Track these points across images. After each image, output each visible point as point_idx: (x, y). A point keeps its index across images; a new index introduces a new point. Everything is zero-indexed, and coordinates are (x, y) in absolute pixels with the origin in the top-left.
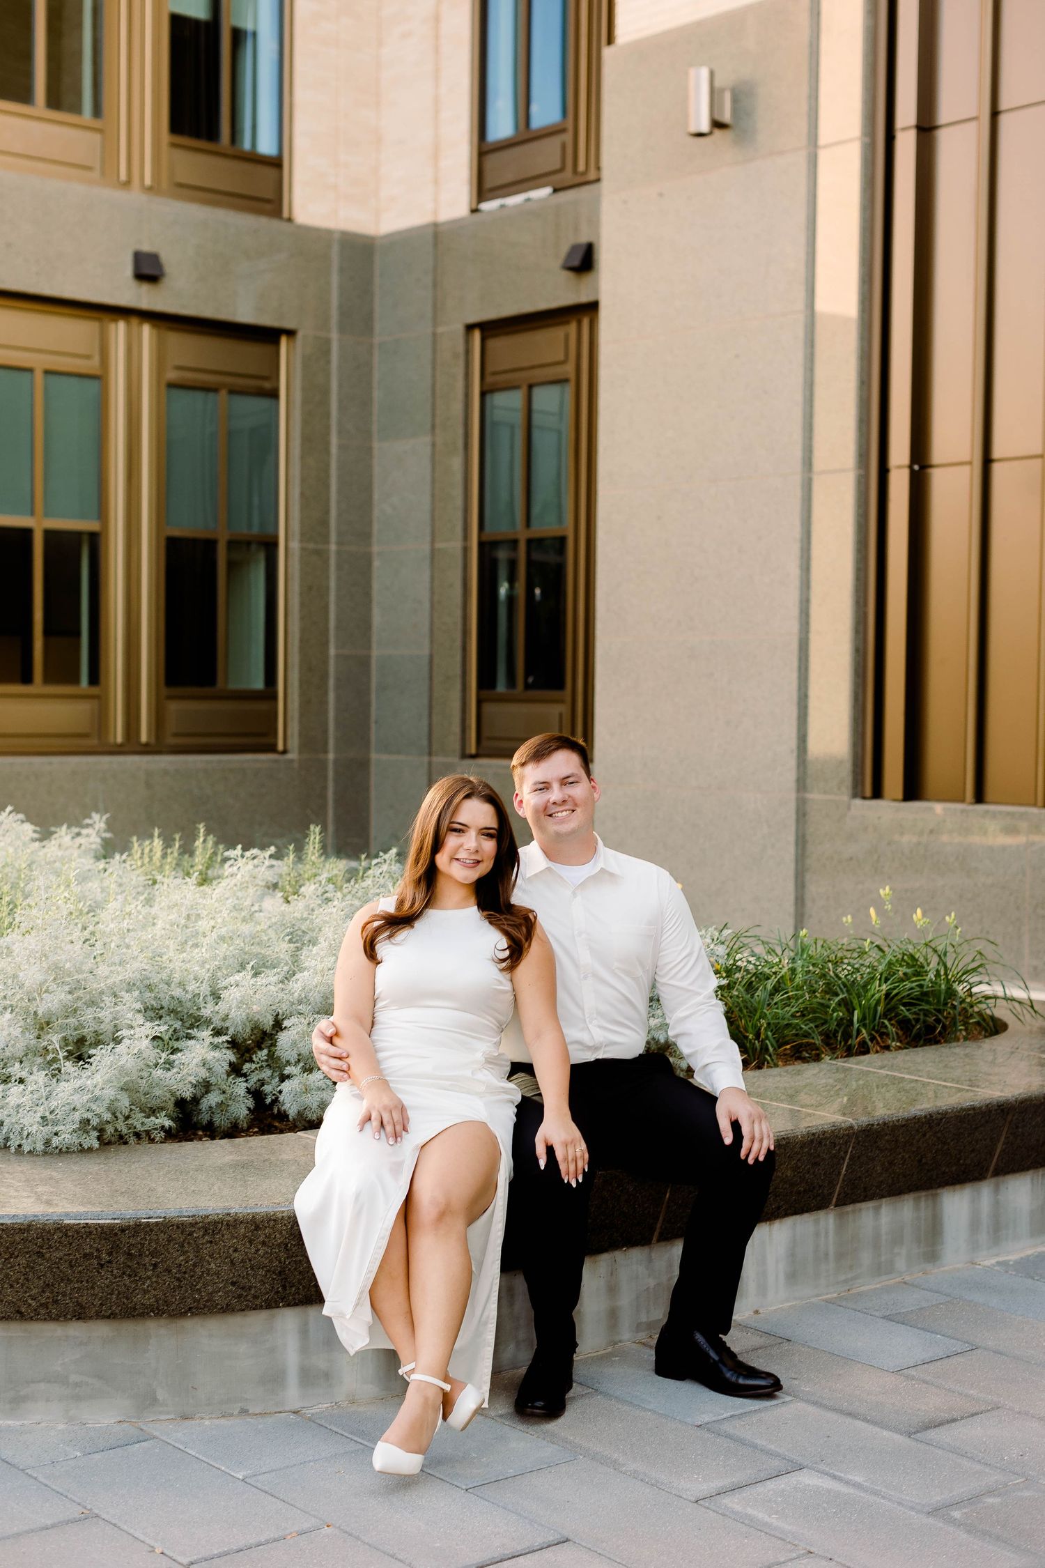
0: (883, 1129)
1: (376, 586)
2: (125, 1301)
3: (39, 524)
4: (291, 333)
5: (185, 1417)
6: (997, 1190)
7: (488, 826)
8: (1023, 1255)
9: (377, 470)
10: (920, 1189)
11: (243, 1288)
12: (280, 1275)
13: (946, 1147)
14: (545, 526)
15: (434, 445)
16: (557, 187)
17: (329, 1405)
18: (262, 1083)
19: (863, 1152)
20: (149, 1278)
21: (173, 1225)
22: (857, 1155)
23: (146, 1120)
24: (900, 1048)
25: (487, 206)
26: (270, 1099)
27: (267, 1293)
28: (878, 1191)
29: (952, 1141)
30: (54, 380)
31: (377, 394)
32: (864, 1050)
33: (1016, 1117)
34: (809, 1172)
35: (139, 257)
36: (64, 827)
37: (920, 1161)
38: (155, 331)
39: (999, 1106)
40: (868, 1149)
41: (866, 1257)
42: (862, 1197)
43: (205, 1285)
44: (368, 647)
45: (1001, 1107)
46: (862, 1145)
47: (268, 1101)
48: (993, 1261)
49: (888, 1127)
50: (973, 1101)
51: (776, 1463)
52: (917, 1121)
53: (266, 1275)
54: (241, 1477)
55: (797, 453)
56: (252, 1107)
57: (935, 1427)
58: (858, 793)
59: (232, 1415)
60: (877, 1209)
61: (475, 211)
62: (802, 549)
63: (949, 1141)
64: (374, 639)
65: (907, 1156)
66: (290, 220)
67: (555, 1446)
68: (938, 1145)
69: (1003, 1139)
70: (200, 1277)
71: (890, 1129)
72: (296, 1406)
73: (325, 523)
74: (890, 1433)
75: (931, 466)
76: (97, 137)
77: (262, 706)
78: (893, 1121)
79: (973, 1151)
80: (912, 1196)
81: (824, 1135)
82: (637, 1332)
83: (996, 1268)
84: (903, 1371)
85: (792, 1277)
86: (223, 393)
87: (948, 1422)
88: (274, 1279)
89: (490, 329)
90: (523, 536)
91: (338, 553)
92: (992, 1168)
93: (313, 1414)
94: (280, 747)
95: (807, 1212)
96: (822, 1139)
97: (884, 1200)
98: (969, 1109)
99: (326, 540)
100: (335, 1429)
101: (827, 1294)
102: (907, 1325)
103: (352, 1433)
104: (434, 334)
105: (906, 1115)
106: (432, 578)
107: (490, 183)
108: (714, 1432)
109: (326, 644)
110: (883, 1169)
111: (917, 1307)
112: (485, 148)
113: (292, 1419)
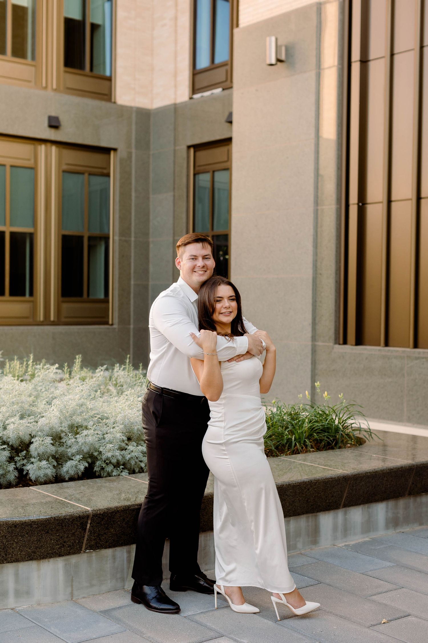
0: (288, 487)
1: (151, 255)
3: (8, 229)
4: (115, 150)
6: (345, 514)
7: (231, 295)
8: (357, 542)
9: (151, 207)
10: (308, 513)
12: (4, 550)
13: (319, 495)
14: (218, 230)
15: (174, 196)
16: (224, 88)
17: (28, 606)
18: (24, 465)
24: (313, 451)
25: (197, 96)
26: (25, 472)
28: (288, 514)
29: (322, 492)
30: (14, 169)
31: (151, 175)
32: (296, 452)
33: (352, 482)
35: (50, 118)
37: (307, 501)
38: (57, 149)
39: (343, 477)
40: (282, 495)
44: (147, 280)
45: (345, 478)
47: (25, 473)
48: (343, 545)
49: (291, 486)
50: (332, 475)
51: (212, 634)
52: (304, 483)
55: (312, 198)
56: (17, 475)
58: (337, 342)
61: (191, 98)
62: (314, 239)
63: (320, 492)
64: (150, 276)
65: (301, 499)
66: (115, 103)
67: (119, 625)
68: (315, 494)
69: (346, 492)
71: (292, 486)
72: (13, 606)
73: (129, 229)
75: (367, 204)
76: (33, 69)
77: (103, 305)
78: (293, 484)
79: (333, 496)
80: (305, 516)
83: (343, 547)
86: (86, 175)
89: (197, 147)
90: (211, 234)
91: (135, 241)
92: (342, 505)
93: (20, 610)
94: (110, 322)
97: (292, 517)
98: (330, 479)
99: (130, 236)
100: (26, 617)
102: (294, 572)
103: (32, 619)
104: (175, 151)
105: (299, 481)
107: (197, 86)
108: (190, 620)
109: (130, 279)
110: (290, 504)
111: (302, 565)
112: (195, 72)
113: (9, 612)
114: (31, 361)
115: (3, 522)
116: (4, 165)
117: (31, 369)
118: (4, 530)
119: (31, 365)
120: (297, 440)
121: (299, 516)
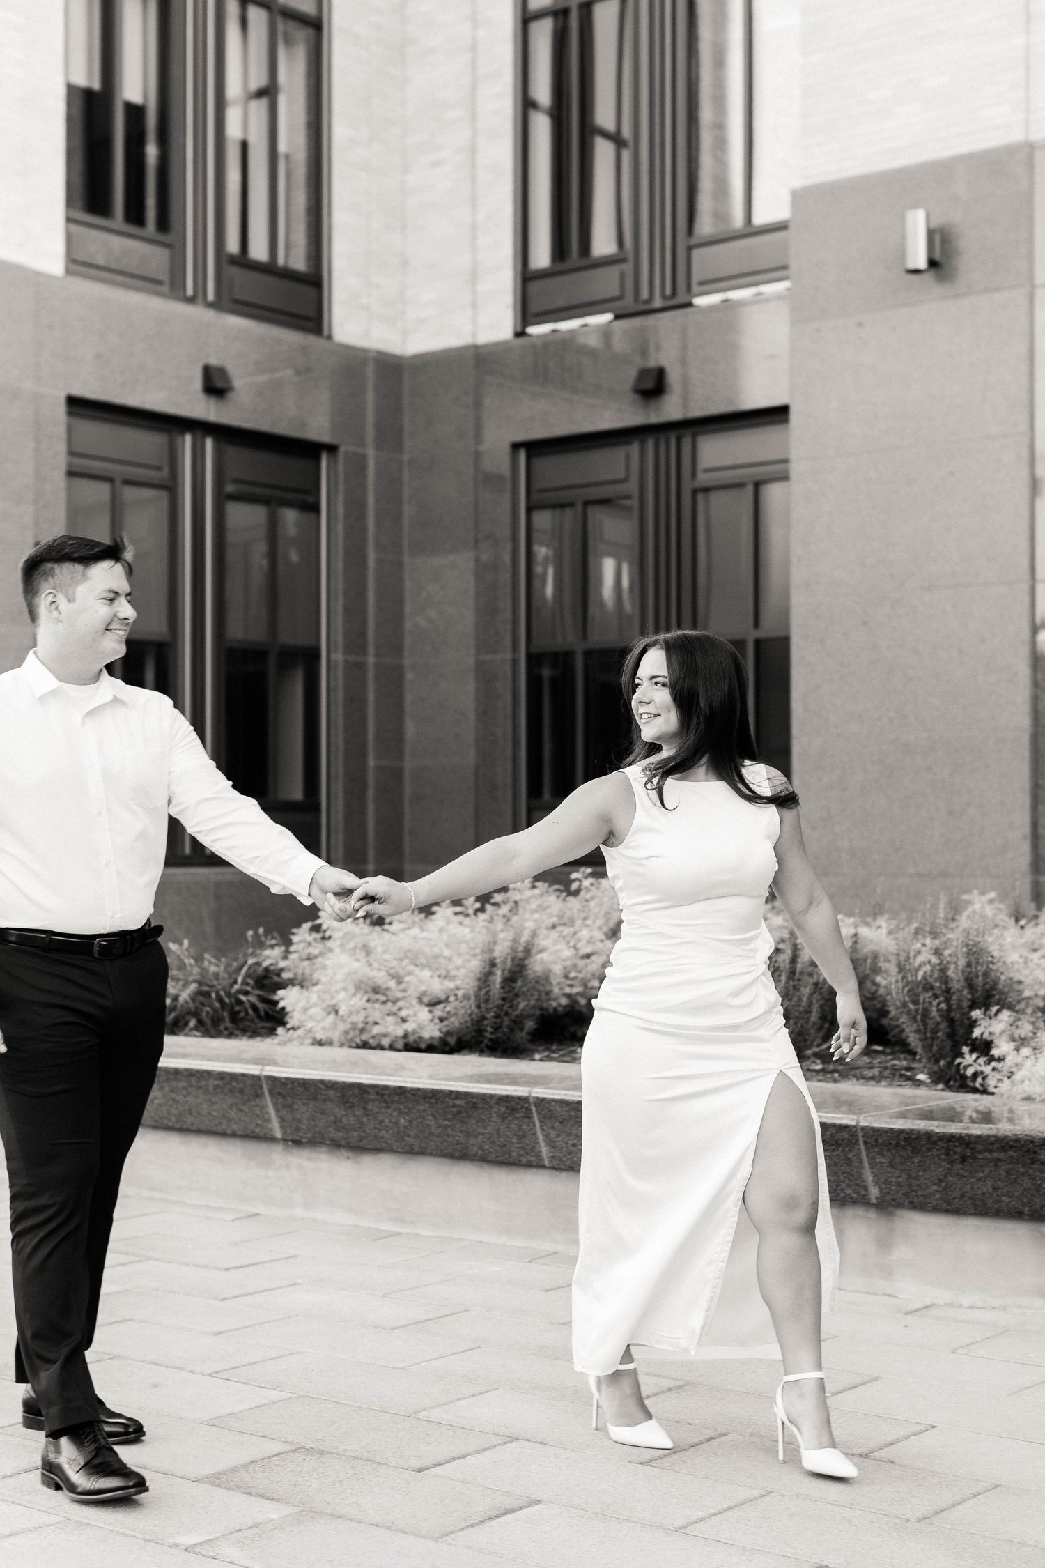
1: (409, 698)
4: (332, 449)
9: (408, 584)
14: (600, 637)
15: (478, 560)
16: (619, 314)
25: (535, 330)
31: (408, 511)
35: (208, 372)
38: (217, 445)
44: (402, 758)
55: (1023, 562)
61: (520, 334)
64: (408, 749)
66: (330, 337)
73: (363, 635)
76: (165, 252)
89: (535, 448)
90: (577, 646)
91: (375, 665)
99: (363, 650)
104: (477, 454)
106: (479, 689)
107: (534, 307)
109: (364, 755)
112: (528, 275)
116: (110, 480)
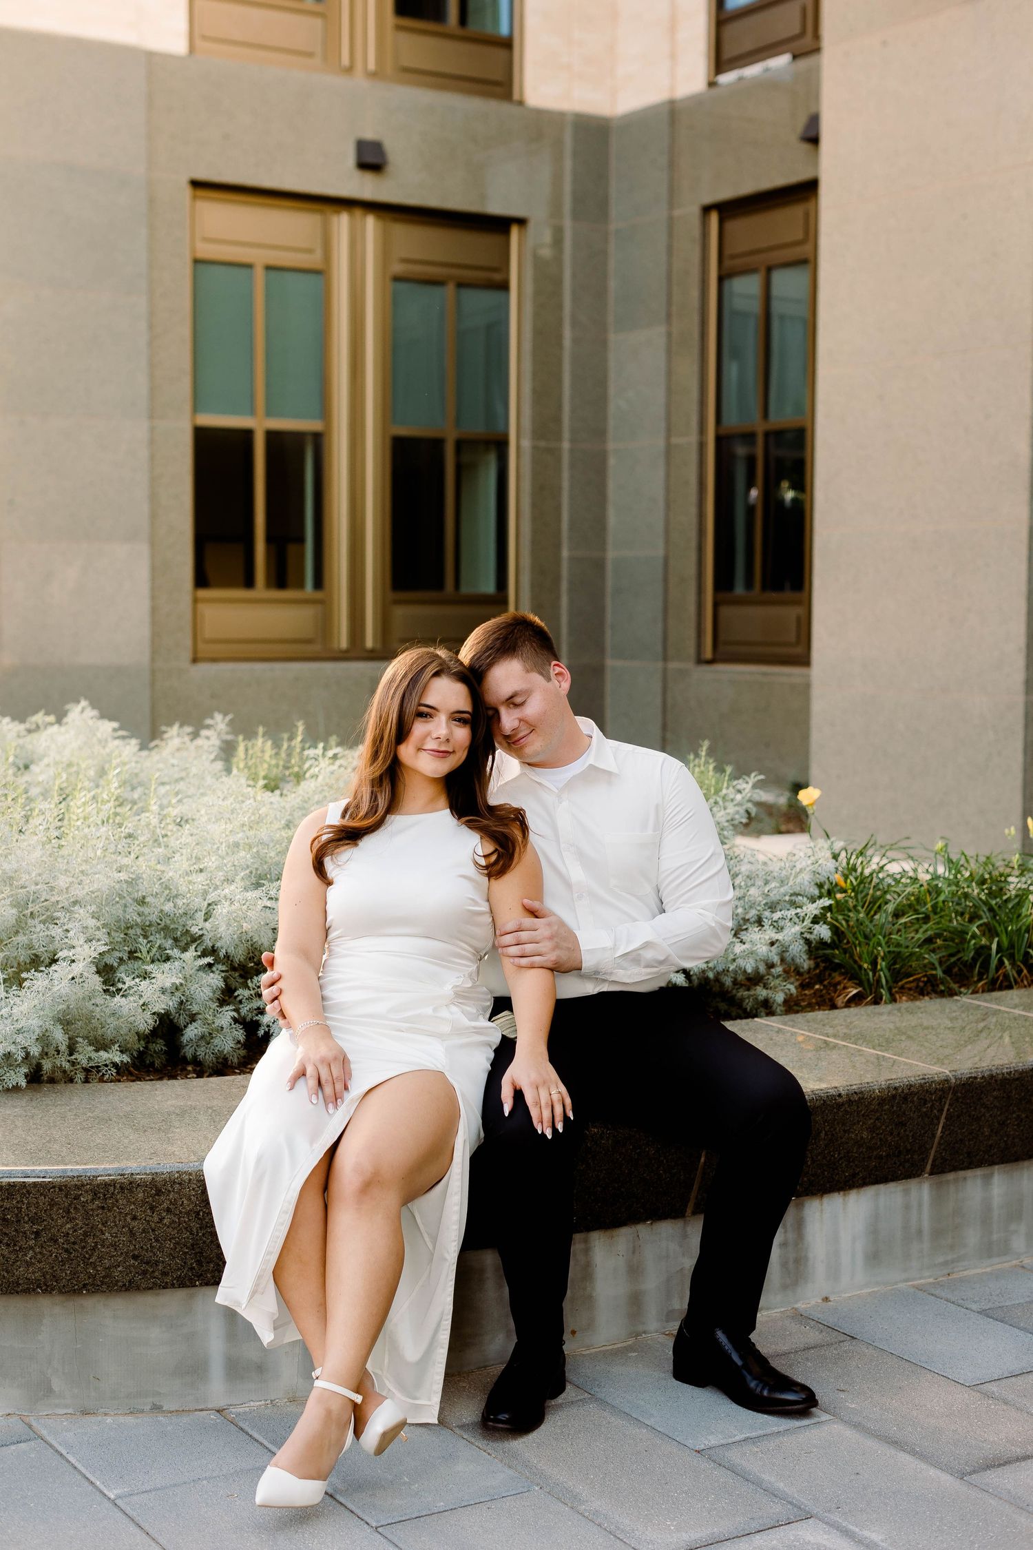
0: (990, 1083)
1: (611, 484)
2: (6, 1274)
3: (259, 424)
4: (521, 222)
5: (85, 1413)
7: (462, 709)
9: (612, 364)
11: (147, 1263)
12: (193, 1249)
14: (781, 417)
15: (669, 335)
16: (797, 53)
17: (263, 1402)
19: (964, 1111)
20: (31, 1248)
21: (54, 1187)
22: (956, 1113)
23: (94, 1055)
25: (726, 78)
26: (263, 1031)
27: (179, 1269)
28: (987, 1157)
30: (273, 274)
31: (612, 284)
32: (1002, 984)
34: (892, 1134)
35: (362, 146)
36: (176, 727)
38: (379, 224)
40: (971, 1107)
41: (973, 1237)
42: (965, 1164)
43: (101, 1258)
44: (603, 548)
46: (962, 1102)
47: (261, 1033)
49: (996, 1081)
51: (776, 1509)
53: (176, 1248)
54: (112, 1497)
57: (1000, 1465)
59: (142, 1411)
60: (987, 1179)
61: (712, 84)
64: (610, 539)
65: (1024, 1116)
66: (521, 103)
67: (511, 1472)
70: (94, 1249)
71: (999, 1082)
72: (221, 1403)
73: (558, 420)
74: (938, 1472)
76: (318, 22)
78: (1003, 1074)
81: (909, 1089)
82: (667, 1321)
84: (982, 1386)
85: (874, 1257)
86: (451, 287)
87: (1018, 1459)
88: (185, 1253)
89: (729, 210)
90: (760, 428)
91: (572, 451)
93: (238, 1414)
95: (892, 1180)
96: (907, 1094)
97: (997, 1167)
99: (558, 437)
100: (256, 1435)
101: (920, 1278)
102: (1006, 1323)
104: (671, 221)
105: (1020, 1067)
106: (668, 476)
107: (727, 54)
108: (714, 1461)
109: (558, 546)
110: (992, 1131)
111: (1028, 1299)
112: (723, 17)
113: (212, 1419)
114: (299, 738)
115: (190, 1174)
116: (249, 266)
117: (297, 759)
118: (192, 1197)
119: (298, 750)
120: (1008, 951)
121: (1016, 1163)
